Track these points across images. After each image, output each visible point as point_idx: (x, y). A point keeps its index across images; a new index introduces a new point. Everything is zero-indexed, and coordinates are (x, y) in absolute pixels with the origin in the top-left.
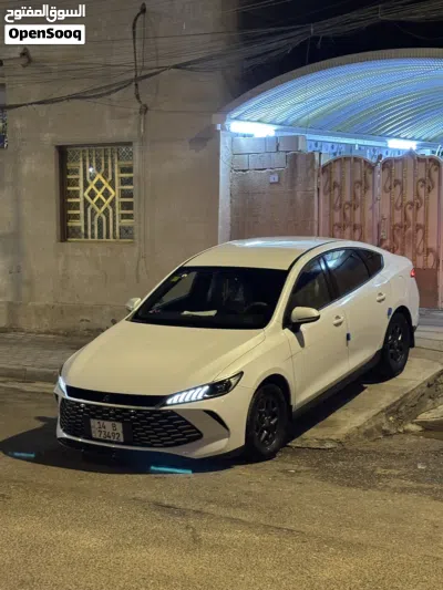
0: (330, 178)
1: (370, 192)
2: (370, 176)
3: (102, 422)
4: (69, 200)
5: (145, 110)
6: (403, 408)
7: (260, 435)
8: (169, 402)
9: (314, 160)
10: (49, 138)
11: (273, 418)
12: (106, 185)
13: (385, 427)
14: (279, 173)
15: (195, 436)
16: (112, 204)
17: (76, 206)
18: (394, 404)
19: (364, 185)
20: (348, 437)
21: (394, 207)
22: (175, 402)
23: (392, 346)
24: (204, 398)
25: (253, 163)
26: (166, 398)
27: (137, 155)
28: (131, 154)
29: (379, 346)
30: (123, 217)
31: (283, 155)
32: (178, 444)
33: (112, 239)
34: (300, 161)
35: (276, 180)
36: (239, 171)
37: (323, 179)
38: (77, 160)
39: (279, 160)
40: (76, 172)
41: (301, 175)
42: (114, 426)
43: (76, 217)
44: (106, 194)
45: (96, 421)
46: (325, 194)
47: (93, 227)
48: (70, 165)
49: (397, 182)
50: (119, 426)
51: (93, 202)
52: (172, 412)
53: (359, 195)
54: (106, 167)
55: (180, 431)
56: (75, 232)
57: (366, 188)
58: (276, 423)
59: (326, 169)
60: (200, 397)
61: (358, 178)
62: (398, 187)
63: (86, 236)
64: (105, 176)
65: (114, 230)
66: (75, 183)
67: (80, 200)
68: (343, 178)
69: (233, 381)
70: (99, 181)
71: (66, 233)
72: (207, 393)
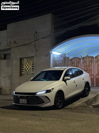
0: (72, 62)
1: (80, 64)
2: (80, 61)
3: (22, 99)
4: (22, 68)
5: (36, 50)
6: (89, 102)
7: (58, 103)
8: (37, 94)
9: (69, 58)
10: (19, 57)
11: (60, 100)
12: (29, 65)
13: (85, 106)
14: (62, 61)
15: (43, 102)
16: (30, 69)
17: (23, 69)
18: (87, 101)
19: (79, 62)
20: (77, 106)
21: (85, 66)
22: (38, 94)
23: (86, 90)
24: (45, 93)
25: (57, 59)
26: (36, 93)
27: (35, 59)
28: (34, 59)
29: (83, 89)
30: (32, 71)
31: (63, 58)
32: (39, 104)
33: (30, 75)
34: (66, 58)
35: (62, 62)
36: (54, 61)
37: (71, 62)
38: (23, 61)
39: (62, 59)
40: (23, 63)
41: (66, 61)
42: (25, 100)
43: (23, 72)
44: (29, 67)
45: (21, 99)
46: (71, 65)
47: (26, 73)
48: (22, 62)
49: (85, 62)
50: (26, 100)
51: (26, 69)
52: (37, 96)
53: (78, 65)
54: (29, 61)
55: (39, 101)
56: (23, 75)
57: (79, 63)
58: (61, 102)
59: (71, 60)
60: (44, 93)
61: (77, 61)
62: (85, 63)
63: (25, 75)
64: (29, 63)
65: (30, 74)
66: (23, 65)
67: (24, 68)
68: (74, 61)
69: (51, 90)
70: (28, 64)
71: (21, 75)
72: (45, 92)
